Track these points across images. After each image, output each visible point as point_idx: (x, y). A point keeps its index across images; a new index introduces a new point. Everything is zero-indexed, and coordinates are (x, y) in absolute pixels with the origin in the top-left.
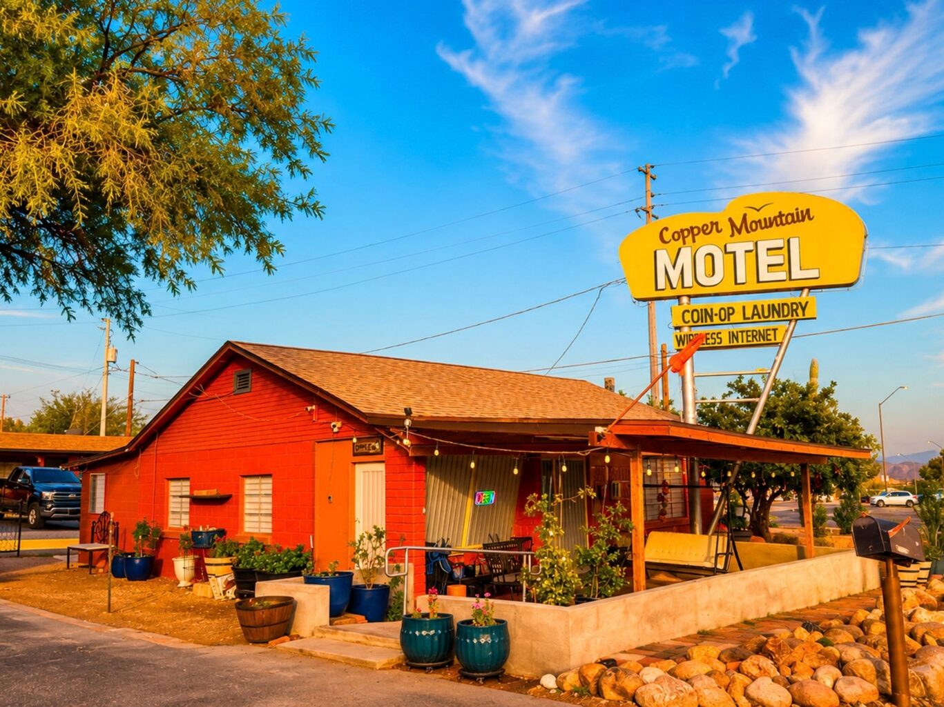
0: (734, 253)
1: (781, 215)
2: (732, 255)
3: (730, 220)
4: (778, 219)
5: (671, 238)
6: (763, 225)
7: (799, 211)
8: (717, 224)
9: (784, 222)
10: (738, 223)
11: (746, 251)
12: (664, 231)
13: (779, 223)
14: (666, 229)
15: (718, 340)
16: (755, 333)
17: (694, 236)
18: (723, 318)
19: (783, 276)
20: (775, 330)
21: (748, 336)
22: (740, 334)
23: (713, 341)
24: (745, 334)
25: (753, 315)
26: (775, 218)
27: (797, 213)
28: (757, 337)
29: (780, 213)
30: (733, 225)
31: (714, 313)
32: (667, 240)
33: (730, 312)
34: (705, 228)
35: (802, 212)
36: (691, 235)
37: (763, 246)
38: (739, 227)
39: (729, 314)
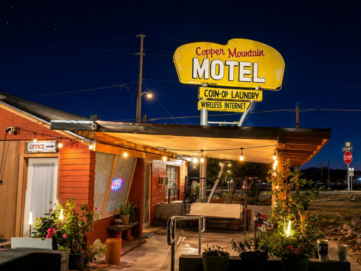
0: (229, 66)
1: (251, 51)
2: (228, 66)
3: (229, 49)
4: (250, 53)
5: (201, 53)
6: (243, 55)
7: (259, 51)
8: (223, 50)
9: (252, 55)
10: (232, 51)
11: (235, 66)
12: (199, 49)
13: (250, 55)
14: (200, 48)
15: (220, 106)
16: (236, 105)
17: (212, 54)
18: (223, 96)
19: (249, 80)
20: (245, 104)
21: (233, 106)
22: (230, 104)
23: (218, 106)
24: (232, 104)
25: (236, 96)
26: (248, 52)
27: (258, 52)
28: (237, 107)
29: (251, 50)
30: (230, 52)
31: (219, 93)
32: (199, 54)
33: (226, 94)
34: (217, 51)
35: (260, 51)
36: (211, 53)
37: (242, 65)
38: (232, 54)
39: (226, 95)
